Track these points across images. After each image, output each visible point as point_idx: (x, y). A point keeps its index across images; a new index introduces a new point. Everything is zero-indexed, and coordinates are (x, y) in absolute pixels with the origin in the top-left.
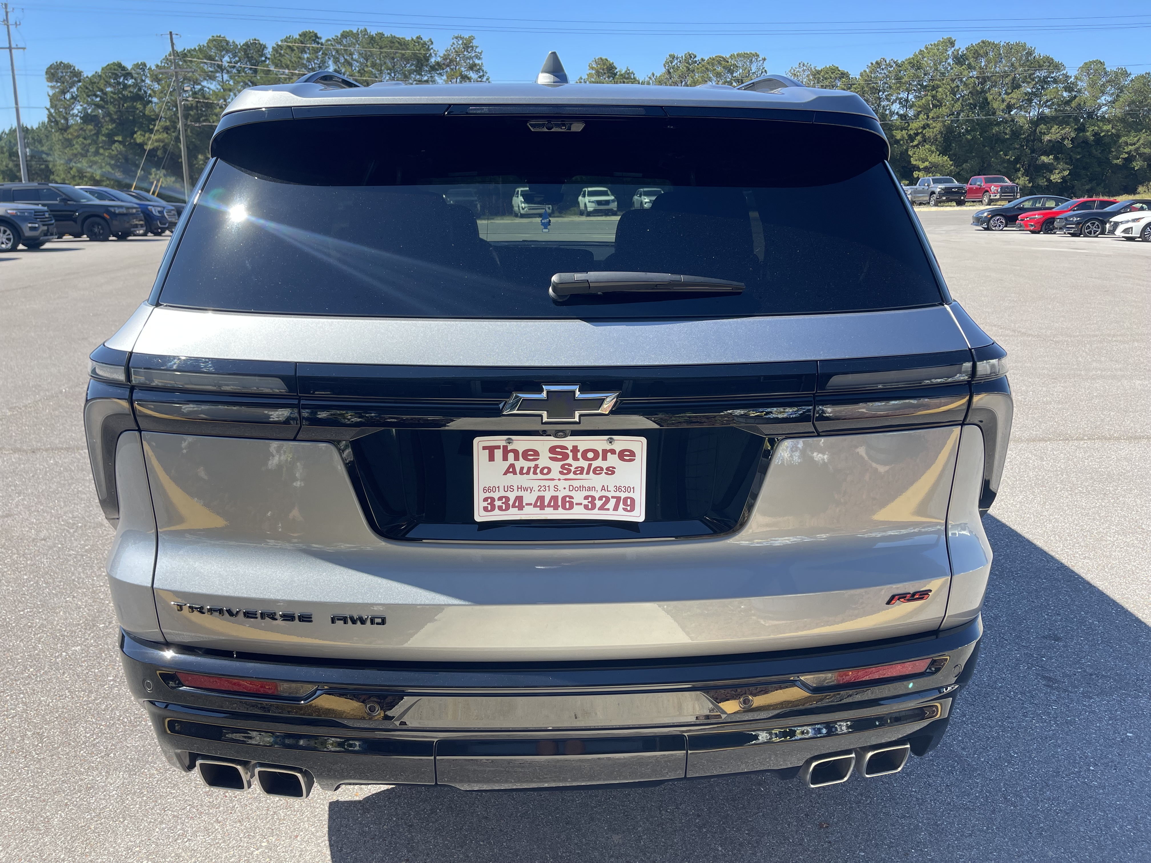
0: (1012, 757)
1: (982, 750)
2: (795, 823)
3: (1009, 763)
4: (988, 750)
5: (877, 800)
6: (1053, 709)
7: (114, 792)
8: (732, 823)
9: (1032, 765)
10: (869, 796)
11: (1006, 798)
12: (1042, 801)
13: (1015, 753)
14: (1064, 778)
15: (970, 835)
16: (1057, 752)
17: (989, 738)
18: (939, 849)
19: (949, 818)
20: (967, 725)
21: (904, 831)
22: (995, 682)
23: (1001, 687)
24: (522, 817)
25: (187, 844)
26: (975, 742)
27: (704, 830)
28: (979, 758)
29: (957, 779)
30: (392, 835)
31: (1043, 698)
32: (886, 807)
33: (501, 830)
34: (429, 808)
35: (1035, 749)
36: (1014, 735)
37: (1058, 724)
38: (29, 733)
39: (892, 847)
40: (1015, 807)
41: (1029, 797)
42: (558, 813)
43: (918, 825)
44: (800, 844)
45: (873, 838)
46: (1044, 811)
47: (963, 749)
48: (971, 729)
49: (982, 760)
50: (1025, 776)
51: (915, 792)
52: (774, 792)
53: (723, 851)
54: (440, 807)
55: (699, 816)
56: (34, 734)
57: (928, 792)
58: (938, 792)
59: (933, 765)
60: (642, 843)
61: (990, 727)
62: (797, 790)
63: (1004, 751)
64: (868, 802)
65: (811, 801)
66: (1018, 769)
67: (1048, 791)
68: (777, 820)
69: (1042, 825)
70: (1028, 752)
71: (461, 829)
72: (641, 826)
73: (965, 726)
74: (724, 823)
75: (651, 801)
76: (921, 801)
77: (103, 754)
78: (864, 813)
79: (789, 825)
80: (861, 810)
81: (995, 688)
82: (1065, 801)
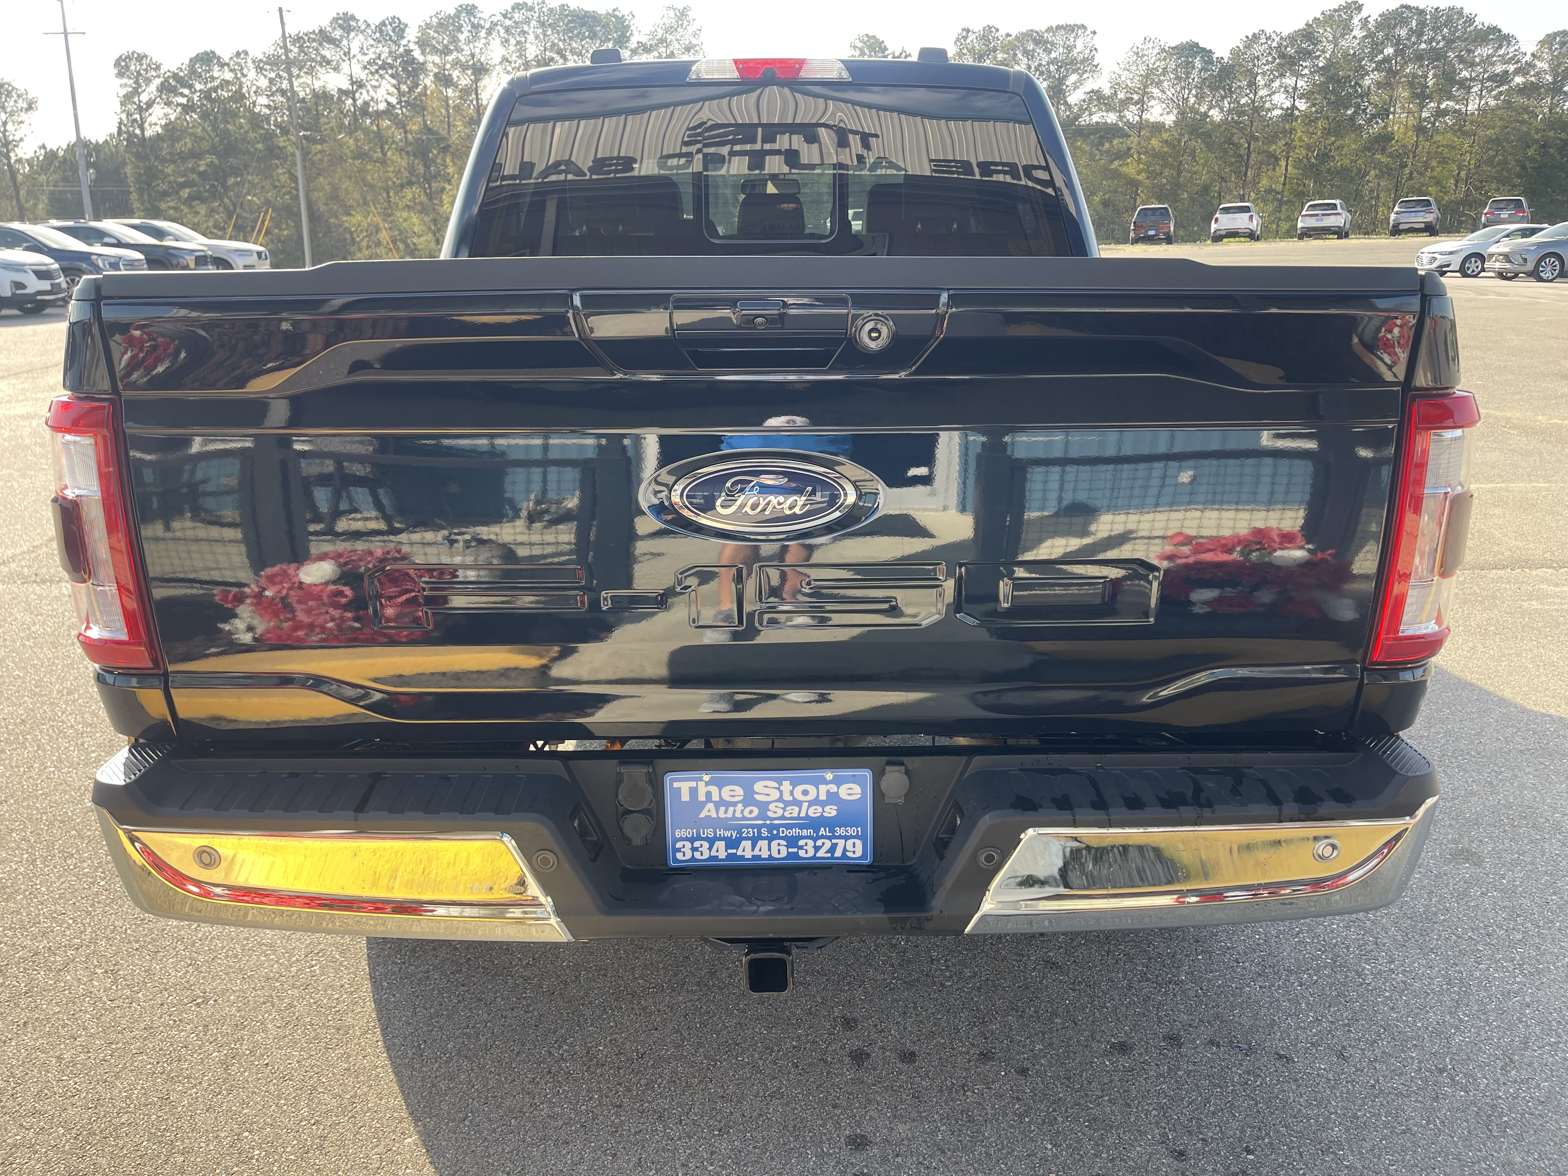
0: (1461, 1021)
1: (1418, 1011)
2: (1155, 1113)
3: (1457, 1028)
4: (1427, 1012)
5: (1271, 1080)
6: (1517, 952)
7: (214, 1055)
8: (1066, 1111)
9: (1489, 1033)
10: (1259, 1076)
11: (1453, 1080)
12: (1504, 1084)
13: (1464, 1014)
14: (1535, 1051)
15: (1404, 1132)
16: (1525, 1015)
17: (1428, 994)
18: (1361, 1153)
19: (1372, 1107)
20: (1397, 975)
21: (1310, 1125)
22: (1435, 914)
23: (1444, 920)
24: (772, 1097)
25: (314, 1127)
26: (1409, 999)
27: (1027, 1120)
28: (1414, 1021)
29: (1384, 1052)
30: (594, 1120)
31: (1504, 936)
32: (1284, 1091)
33: (743, 1115)
34: (643, 1082)
35: (1493, 1011)
36: (1464, 989)
37: (1526, 975)
38: (99, 971)
39: (1293, 1148)
40: (1466, 1092)
41: (1486, 1079)
42: (822, 1092)
43: (1329, 1118)
44: (1163, 1142)
45: (1267, 1134)
46: (1508, 1098)
47: (1392, 1009)
48: (1403, 982)
49: (1419, 1025)
50: (1481, 1048)
51: (1325, 1069)
52: (1124, 1067)
53: (1054, 1150)
54: (660, 1080)
55: (1018, 1099)
56: (106, 972)
57: (1343, 1069)
58: (1357, 1070)
59: (1349, 1031)
60: (940, 1137)
61: (1430, 978)
62: (1157, 1065)
63: (1450, 1013)
64: (1258, 1083)
65: (1177, 1081)
66: (1468, 1037)
67: (1513, 1069)
68: (1129, 1106)
69: (1506, 1119)
70: (1484, 1014)
71: (688, 1113)
72: (937, 1112)
73: (1393, 976)
74: (1054, 1110)
75: (951, 1078)
76: (1333, 1082)
77: (199, 1001)
78: (1253, 1100)
79: (1146, 1115)
80: (1248, 1096)
81: (1435, 923)
82: (1538, 1086)
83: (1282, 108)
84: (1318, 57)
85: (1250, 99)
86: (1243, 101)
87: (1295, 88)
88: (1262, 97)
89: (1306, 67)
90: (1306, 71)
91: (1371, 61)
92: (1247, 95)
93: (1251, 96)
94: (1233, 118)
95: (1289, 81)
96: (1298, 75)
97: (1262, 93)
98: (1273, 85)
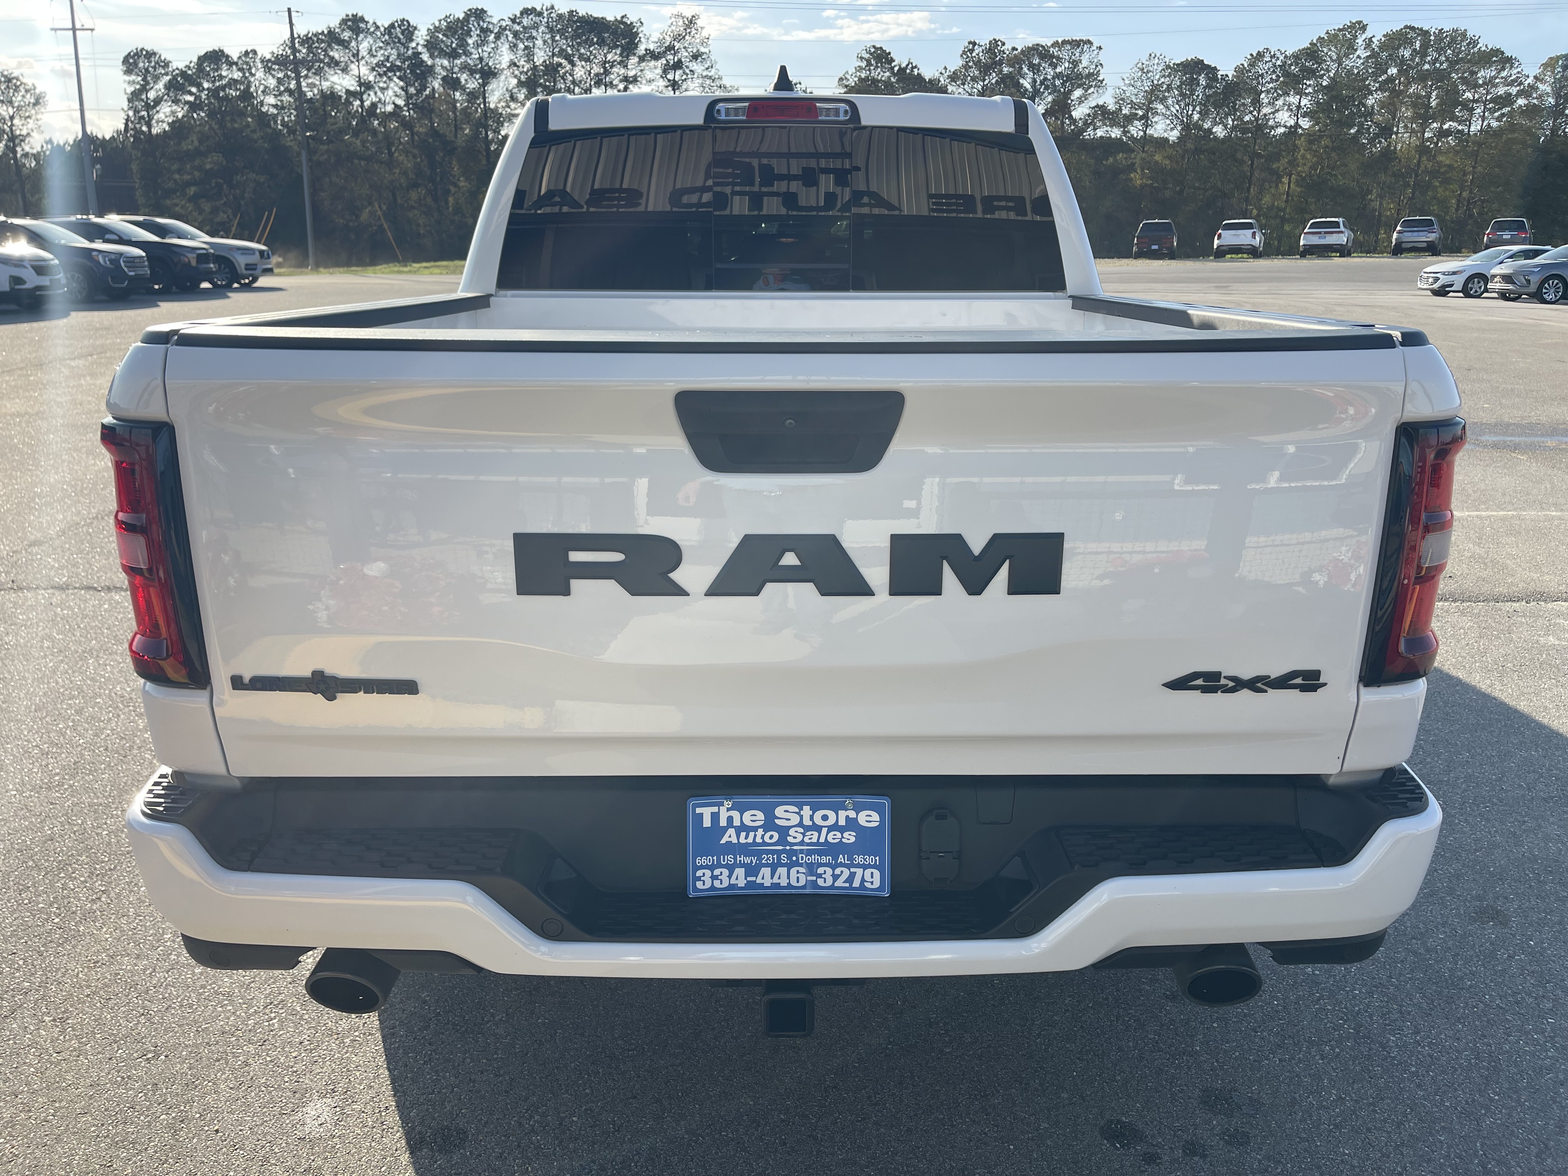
83: (1285, 126)
84: (1322, 77)
85: (1254, 116)
86: (1247, 118)
87: (1299, 107)
88: (1265, 115)
89: (1310, 85)
90: (1310, 90)
91: (1375, 81)
92: (1251, 112)
93: (1255, 113)
94: (1236, 135)
95: (1293, 99)
96: (1301, 93)
97: (1266, 110)
98: (1276, 103)
